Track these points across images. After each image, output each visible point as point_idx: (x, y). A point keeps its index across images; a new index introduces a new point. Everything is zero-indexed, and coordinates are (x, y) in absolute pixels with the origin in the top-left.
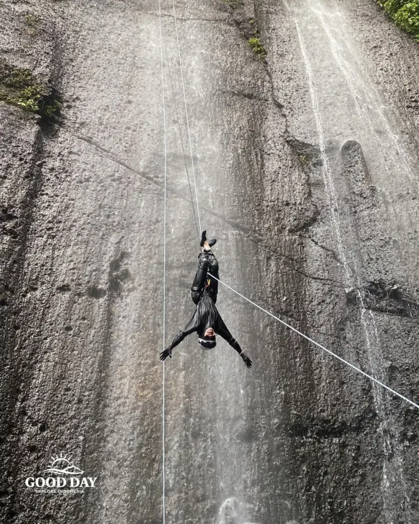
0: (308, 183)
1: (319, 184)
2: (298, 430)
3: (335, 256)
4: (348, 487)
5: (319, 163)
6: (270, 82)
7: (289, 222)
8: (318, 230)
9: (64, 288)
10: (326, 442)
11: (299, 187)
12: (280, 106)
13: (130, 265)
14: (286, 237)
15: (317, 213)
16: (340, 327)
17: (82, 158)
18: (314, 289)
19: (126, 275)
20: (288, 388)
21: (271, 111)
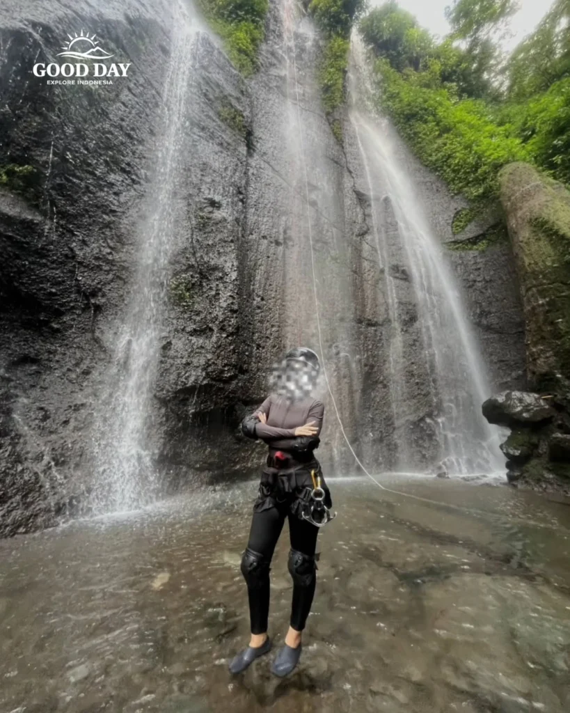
0: (364, 214)
1: (369, 216)
2: (360, 321)
3: (376, 251)
4: (377, 347)
5: (369, 205)
6: (346, 158)
7: (356, 231)
8: (368, 237)
9: (264, 237)
10: (369, 328)
11: (360, 216)
12: (350, 172)
13: (291, 233)
14: (354, 238)
15: (368, 229)
16: (377, 282)
17: (266, 172)
18: (366, 264)
19: (290, 239)
20: (357, 304)
21: (346, 174)
